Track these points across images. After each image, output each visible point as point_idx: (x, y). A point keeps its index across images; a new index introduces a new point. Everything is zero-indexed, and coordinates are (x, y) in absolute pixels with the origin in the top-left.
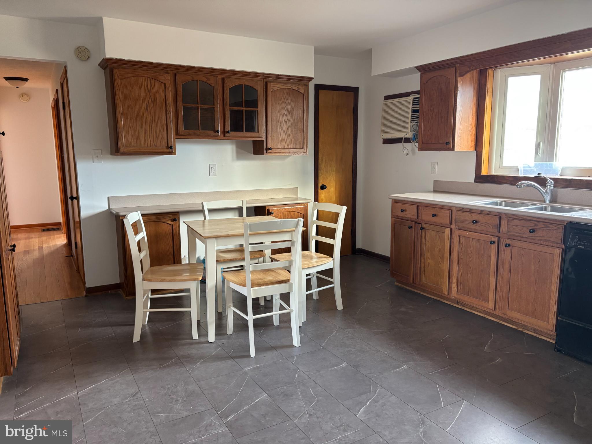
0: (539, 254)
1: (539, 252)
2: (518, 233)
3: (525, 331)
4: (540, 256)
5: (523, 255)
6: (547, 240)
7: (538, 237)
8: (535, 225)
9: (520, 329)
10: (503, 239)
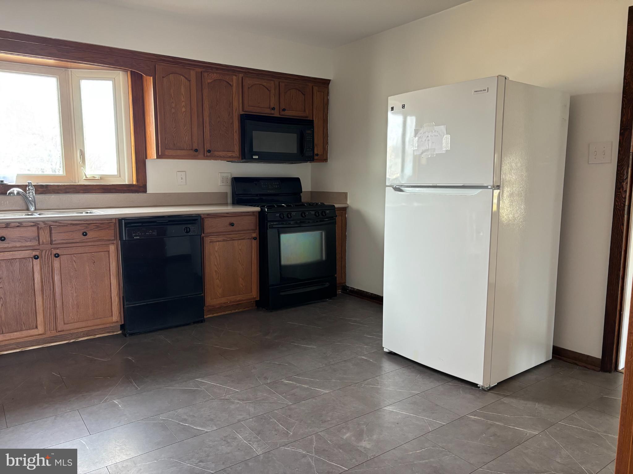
0: (93, 255)
1: (93, 253)
2: (67, 240)
3: (78, 339)
4: (94, 257)
5: (74, 261)
6: (101, 240)
7: (90, 239)
8: (85, 228)
9: (72, 341)
10: (45, 251)
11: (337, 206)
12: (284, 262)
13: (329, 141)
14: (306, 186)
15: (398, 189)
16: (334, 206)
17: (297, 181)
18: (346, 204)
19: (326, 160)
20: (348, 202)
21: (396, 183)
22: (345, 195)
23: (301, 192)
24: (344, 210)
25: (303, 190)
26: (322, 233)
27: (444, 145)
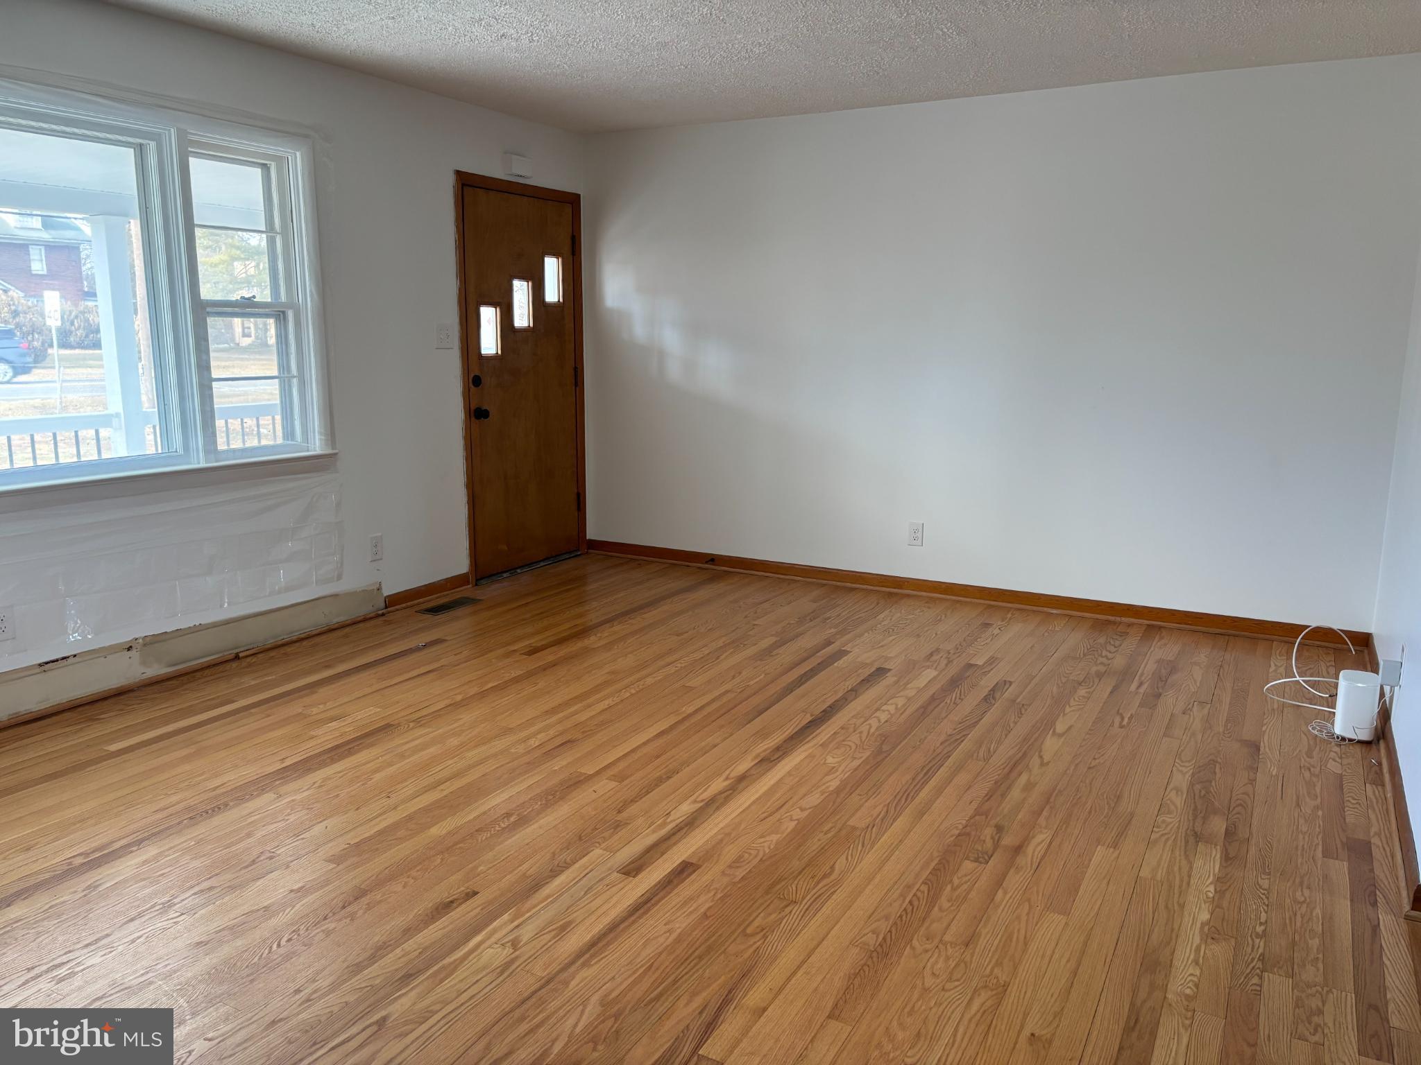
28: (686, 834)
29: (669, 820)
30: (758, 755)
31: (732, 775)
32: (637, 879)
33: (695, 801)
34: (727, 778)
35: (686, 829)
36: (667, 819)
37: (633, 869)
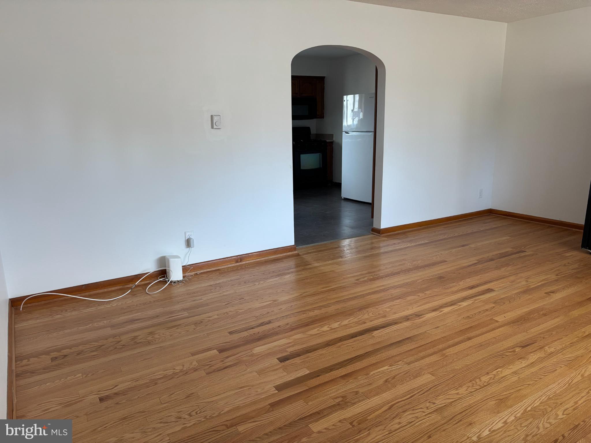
11: (327, 141)
12: (302, 168)
13: (325, 108)
14: (313, 131)
15: (347, 133)
16: (326, 141)
17: (308, 129)
18: (333, 140)
19: (323, 117)
20: (334, 139)
21: (346, 130)
22: (332, 136)
23: (311, 134)
24: (332, 143)
25: (312, 133)
26: (320, 155)
27: (361, 116)
28: (468, 296)
29: (473, 301)
30: (420, 318)
31: (438, 312)
32: (489, 288)
33: (460, 305)
34: (441, 311)
35: (468, 297)
36: (474, 302)
37: (490, 290)
